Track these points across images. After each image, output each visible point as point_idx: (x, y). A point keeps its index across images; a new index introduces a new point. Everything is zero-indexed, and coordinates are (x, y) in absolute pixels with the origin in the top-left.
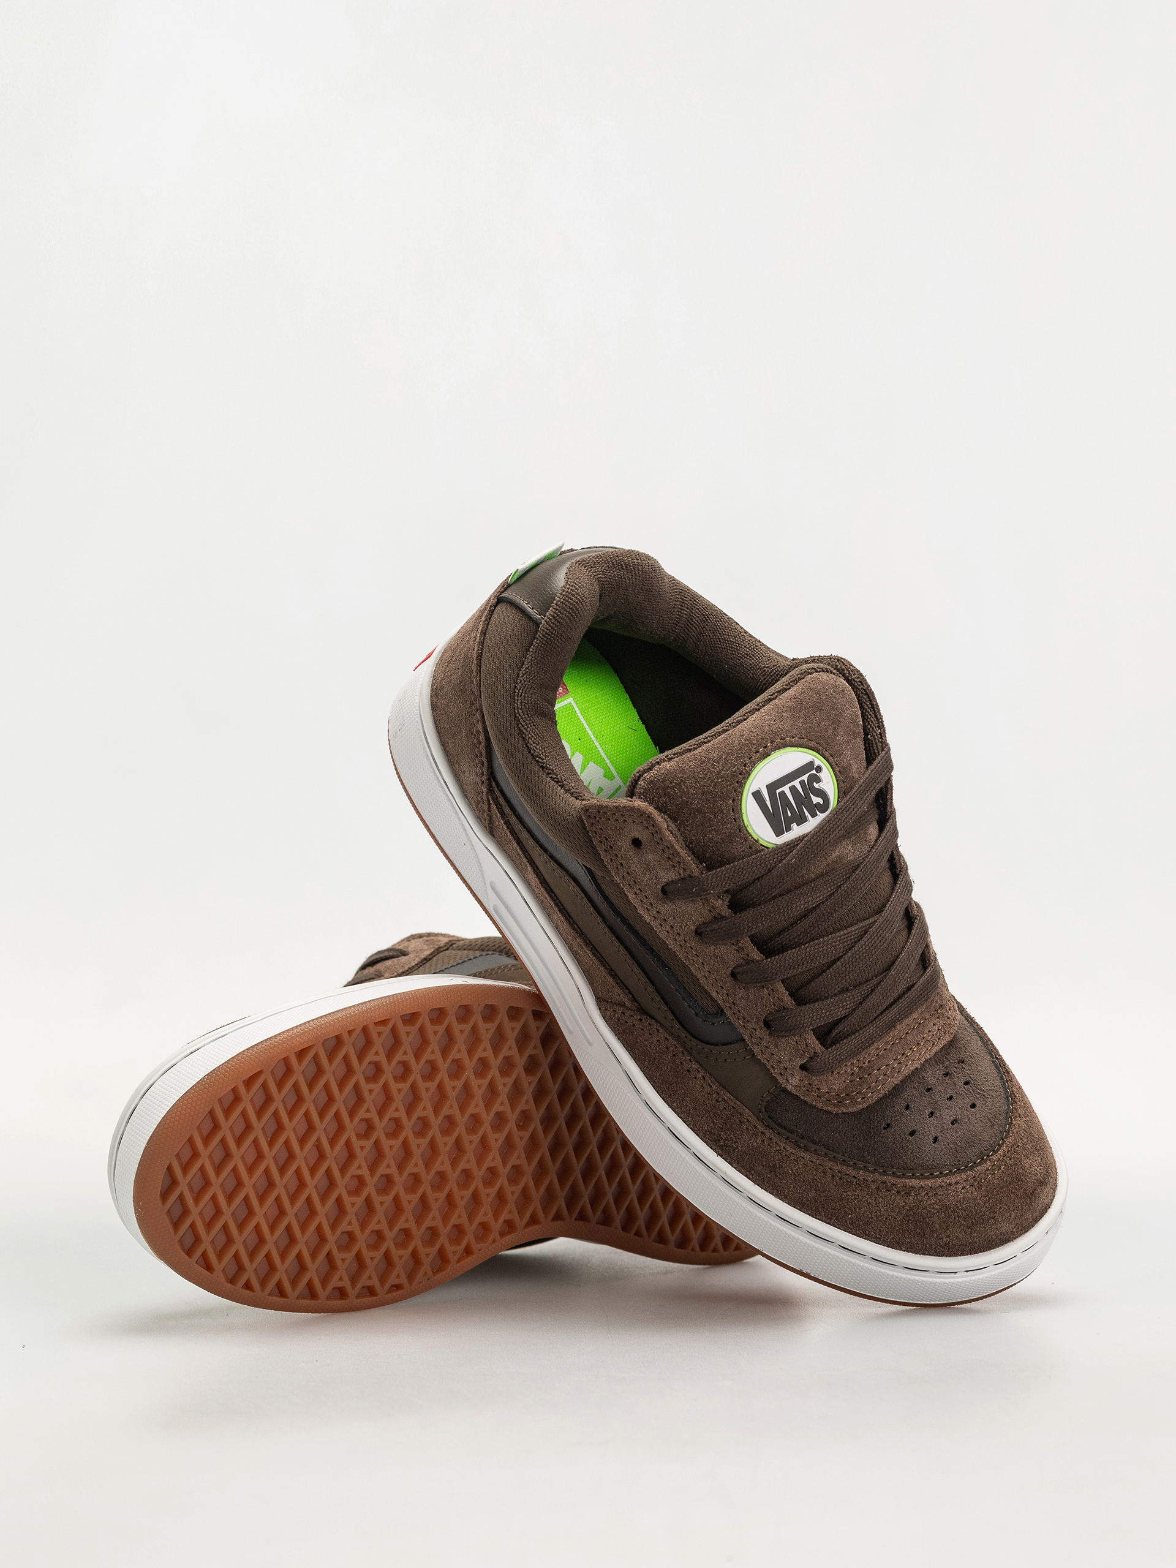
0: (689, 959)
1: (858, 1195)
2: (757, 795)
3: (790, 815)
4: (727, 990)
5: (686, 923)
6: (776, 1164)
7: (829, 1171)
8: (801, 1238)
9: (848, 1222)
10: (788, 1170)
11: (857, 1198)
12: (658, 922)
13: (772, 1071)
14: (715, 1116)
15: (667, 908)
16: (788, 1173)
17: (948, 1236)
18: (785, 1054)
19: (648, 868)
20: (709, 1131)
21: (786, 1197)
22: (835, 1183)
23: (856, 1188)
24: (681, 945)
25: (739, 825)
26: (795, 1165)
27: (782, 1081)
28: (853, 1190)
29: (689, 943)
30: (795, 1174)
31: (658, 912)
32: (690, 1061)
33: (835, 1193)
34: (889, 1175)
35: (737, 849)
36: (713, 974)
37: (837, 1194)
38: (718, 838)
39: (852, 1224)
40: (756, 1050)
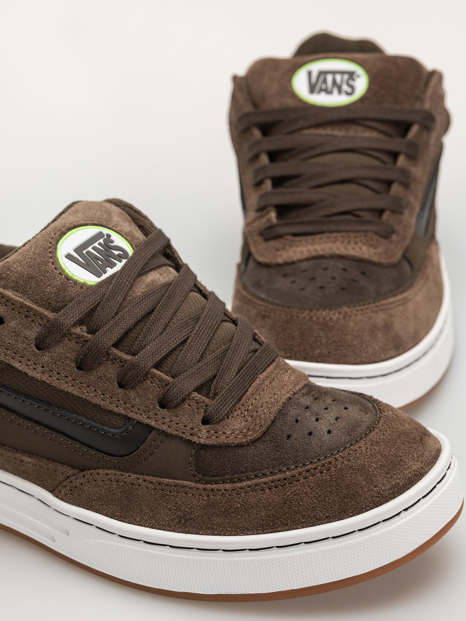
0: (84, 392)
1: (295, 491)
2: (69, 257)
3: (101, 263)
4: (122, 400)
5: (66, 363)
6: (226, 507)
7: (265, 486)
8: (276, 556)
9: (300, 518)
10: (236, 505)
11: (296, 494)
12: (47, 375)
13: (184, 436)
14: (168, 503)
15: (46, 358)
16: (238, 507)
17: (376, 486)
18: (186, 418)
19: (17, 334)
20: (170, 520)
21: (248, 529)
22: (274, 493)
23: (291, 487)
24: (72, 385)
25: (65, 276)
26: (239, 497)
27: (195, 439)
28: (289, 489)
29: (77, 380)
30: (243, 505)
31: (43, 367)
32: (129, 476)
33: (278, 501)
34: (308, 465)
35: (72, 292)
36: (106, 394)
37: (280, 500)
38: (55, 290)
39: (304, 518)
40: (165, 428)
